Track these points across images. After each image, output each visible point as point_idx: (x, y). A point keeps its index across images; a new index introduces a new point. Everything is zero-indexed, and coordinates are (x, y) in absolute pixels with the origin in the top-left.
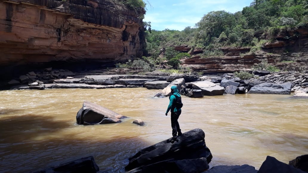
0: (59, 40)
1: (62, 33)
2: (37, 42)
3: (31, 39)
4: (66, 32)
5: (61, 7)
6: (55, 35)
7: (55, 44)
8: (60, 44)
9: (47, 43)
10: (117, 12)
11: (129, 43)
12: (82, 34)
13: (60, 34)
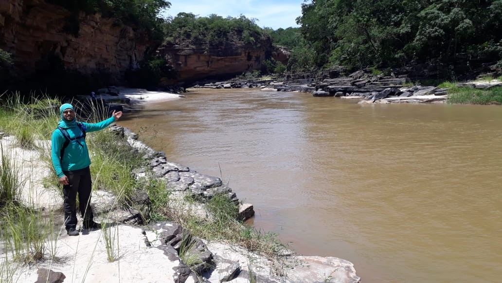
0: (208, 66)
1: (210, 63)
2: (198, 69)
3: (195, 68)
4: (212, 62)
5: (206, 52)
6: (206, 64)
7: (207, 69)
8: (209, 68)
9: (202, 68)
10: (237, 48)
11: (254, 62)
12: (220, 62)
13: (208, 64)
